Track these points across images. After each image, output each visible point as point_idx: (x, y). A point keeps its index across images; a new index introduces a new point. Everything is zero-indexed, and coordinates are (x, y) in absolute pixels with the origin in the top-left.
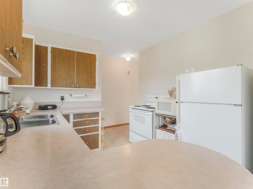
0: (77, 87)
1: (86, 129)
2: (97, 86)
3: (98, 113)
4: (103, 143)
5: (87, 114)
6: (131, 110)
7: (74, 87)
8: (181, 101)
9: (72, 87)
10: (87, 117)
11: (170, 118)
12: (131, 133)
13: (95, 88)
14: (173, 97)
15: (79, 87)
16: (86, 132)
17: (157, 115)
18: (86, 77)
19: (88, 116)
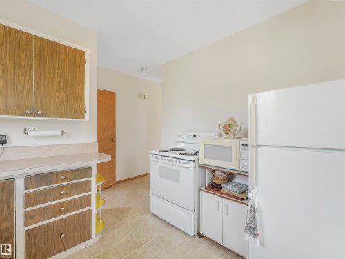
0: (38, 115)
1: (61, 205)
2: (87, 115)
3: (89, 169)
4: (101, 224)
5: (62, 173)
6: (152, 158)
7: (31, 114)
8: (259, 144)
9: (25, 114)
10: (62, 181)
11: (223, 172)
12: (152, 198)
13: (83, 118)
14: (231, 136)
15: (43, 115)
16: (61, 213)
17: (201, 166)
18: (62, 94)
19: (66, 178)
